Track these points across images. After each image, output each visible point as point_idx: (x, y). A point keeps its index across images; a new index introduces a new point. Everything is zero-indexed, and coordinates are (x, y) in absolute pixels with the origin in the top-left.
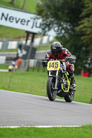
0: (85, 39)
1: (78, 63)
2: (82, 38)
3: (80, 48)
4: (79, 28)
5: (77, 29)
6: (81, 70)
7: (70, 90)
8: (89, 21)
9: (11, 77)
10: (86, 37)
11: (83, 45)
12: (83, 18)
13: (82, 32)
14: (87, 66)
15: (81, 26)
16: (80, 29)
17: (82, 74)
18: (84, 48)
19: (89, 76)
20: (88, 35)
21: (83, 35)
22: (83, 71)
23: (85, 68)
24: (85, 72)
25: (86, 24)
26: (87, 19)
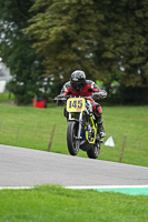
0: (38, 47)
1: (28, 86)
2: (34, 45)
3: (31, 62)
4: (28, 29)
5: (26, 31)
6: (33, 97)
8: (44, 19)
10: (39, 44)
11: (34, 58)
12: (34, 13)
13: (33, 36)
14: (43, 90)
15: (32, 26)
16: (30, 31)
17: (35, 103)
18: (36, 62)
19: (45, 107)
20: (43, 40)
21: (36, 41)
22: (35, 99)
23: (39, 93)
24: (38, 101)
25: (39, 24)
26: (42, 15)
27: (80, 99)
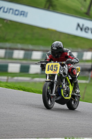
7: (73, 96)
9: (86, 88)
27: (56, 64)
